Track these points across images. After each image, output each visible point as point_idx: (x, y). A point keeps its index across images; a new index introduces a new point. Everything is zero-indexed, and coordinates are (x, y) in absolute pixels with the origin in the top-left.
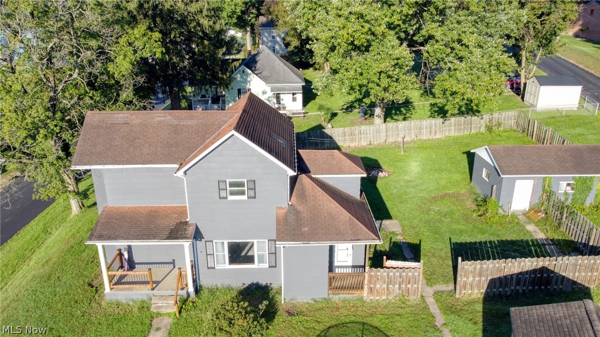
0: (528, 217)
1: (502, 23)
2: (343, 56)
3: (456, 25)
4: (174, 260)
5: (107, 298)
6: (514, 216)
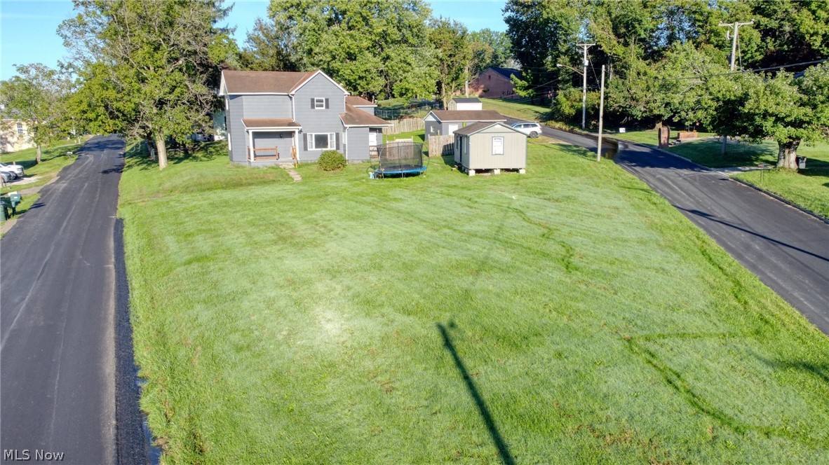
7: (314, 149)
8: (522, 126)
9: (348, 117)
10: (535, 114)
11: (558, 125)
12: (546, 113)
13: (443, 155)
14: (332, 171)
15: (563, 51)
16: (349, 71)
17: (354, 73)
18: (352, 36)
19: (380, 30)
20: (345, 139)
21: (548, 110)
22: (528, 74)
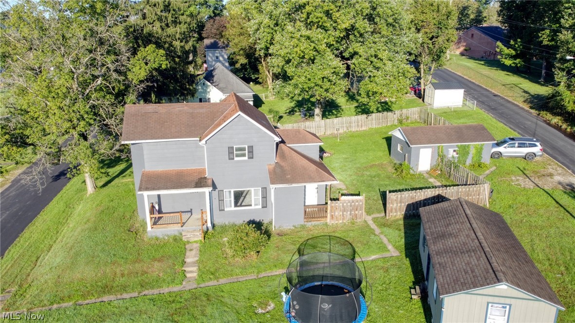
0: (430, 174)
1: (405, 44)
2: (296, 67)
3: (373, 45)
4: (191, 209)
5: (149, 235)
6: (420, 174)
7: (233, 208)
8: (517, 145)
10: (524, 93)
11: (556, 120)
12: (538, 95)
13: (406, 217)
16: (303, 78)
17: (309, 80)
19: (346, 25)
22: (515, 41)
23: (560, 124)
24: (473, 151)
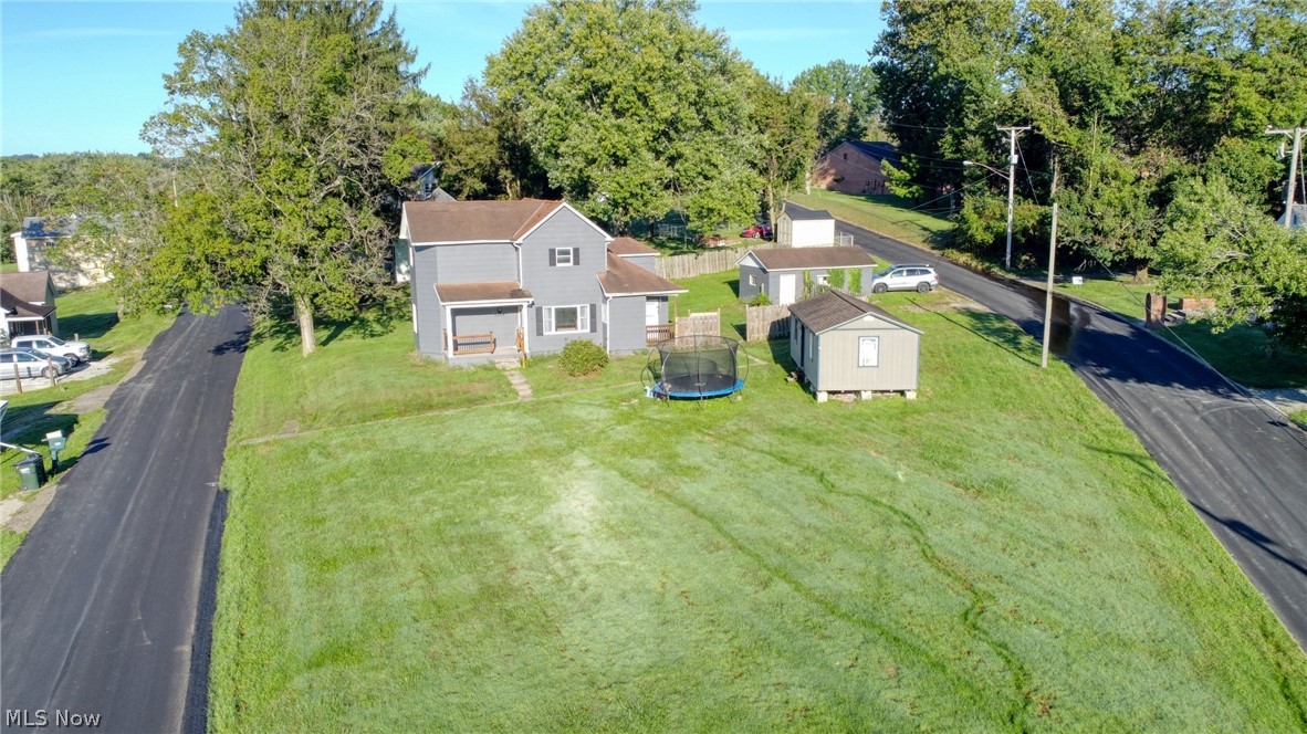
5: (451, 363)
7: (553, 332)
8: (905, 273)
9: (612, 279)
10: (922, 232)
11: (964, 258)
12: (943, 231)
13: (771, 338)
14: (583, 377)
15: (973, 128)
16: (615, 185)
17: (622, 187)
18: (619, 128)
19: (666, 114)
20: (605, 314)
21: (945, 225)
22: (910, 159)
23: (969, 262)
24: (848, 279)
